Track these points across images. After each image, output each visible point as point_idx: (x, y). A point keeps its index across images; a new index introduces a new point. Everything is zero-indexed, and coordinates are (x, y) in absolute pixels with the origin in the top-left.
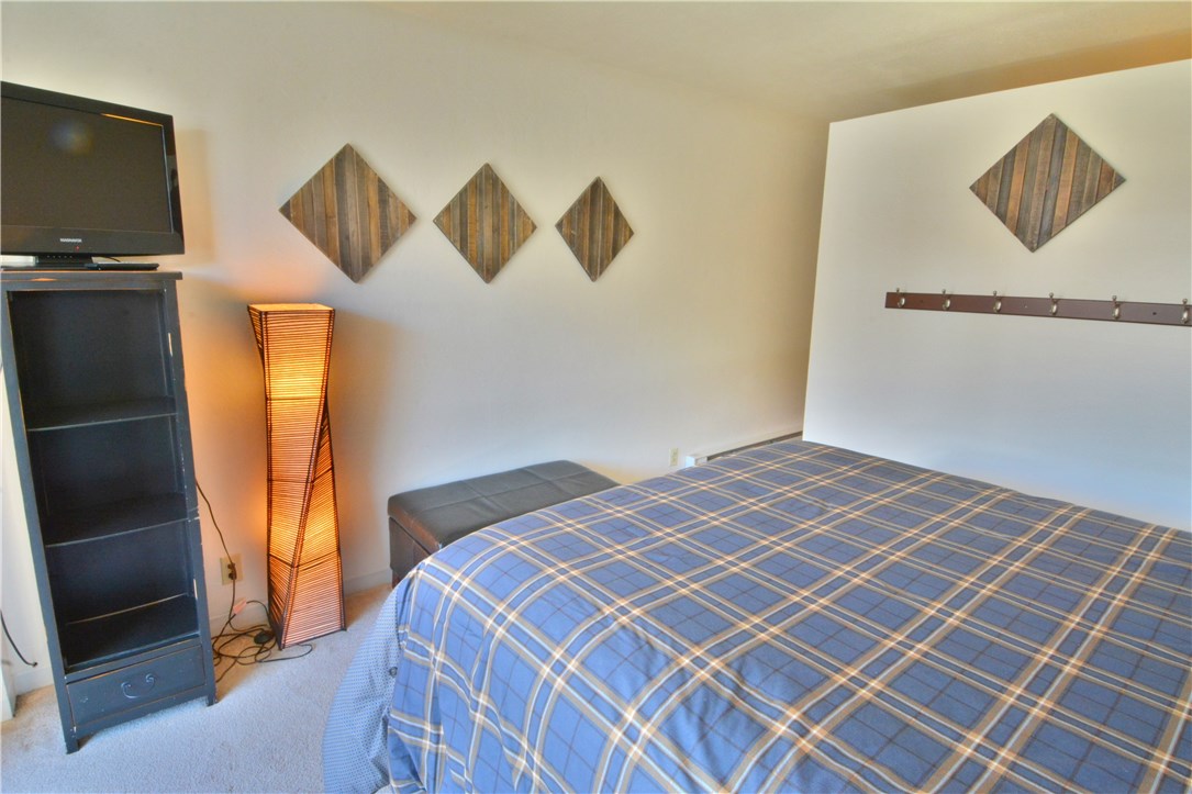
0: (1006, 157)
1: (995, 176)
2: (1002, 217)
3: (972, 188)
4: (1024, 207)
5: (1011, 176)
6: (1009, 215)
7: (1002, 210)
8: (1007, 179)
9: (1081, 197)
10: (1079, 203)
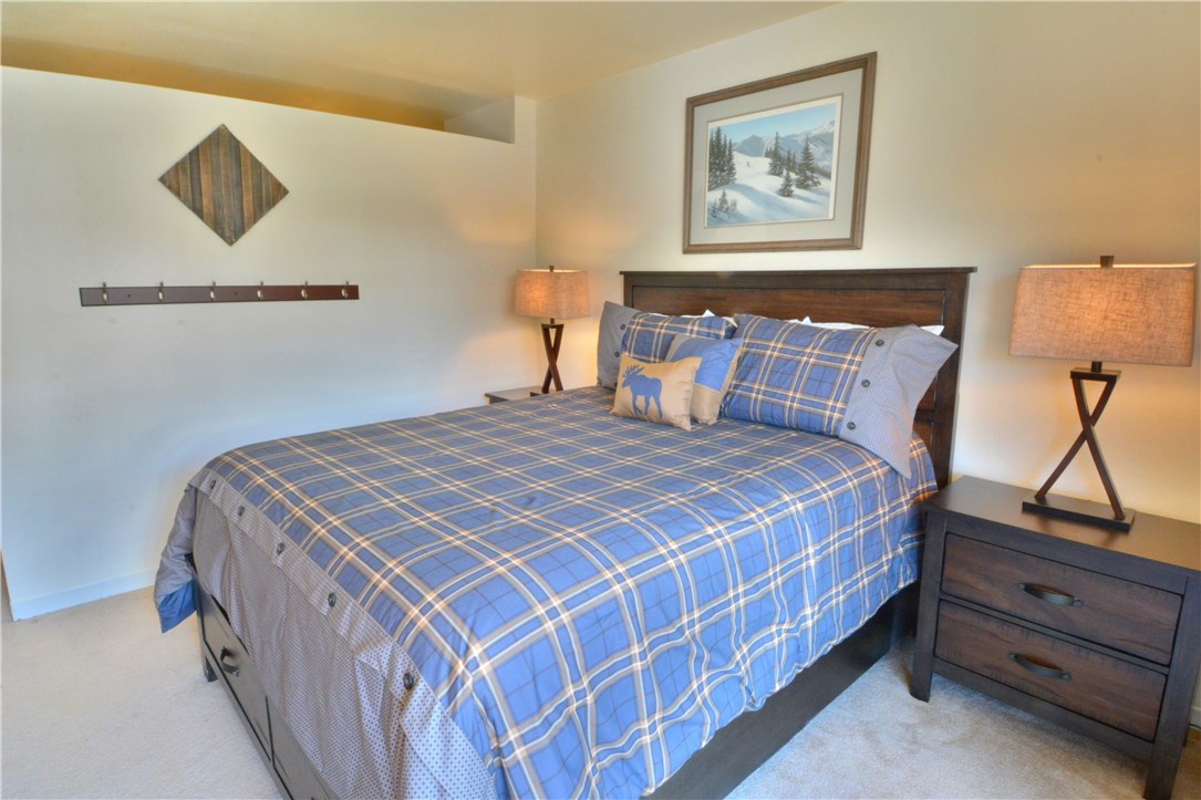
0: (191, 154)
1: (184, 171)
2: (198, 212)
3: (162, 180)
4: (217, 205)
5: (199, 174)
6: (205, 210)
7: (198, 204)
8: (196, 176)
9: (262, 202)
10: (261, 206)
